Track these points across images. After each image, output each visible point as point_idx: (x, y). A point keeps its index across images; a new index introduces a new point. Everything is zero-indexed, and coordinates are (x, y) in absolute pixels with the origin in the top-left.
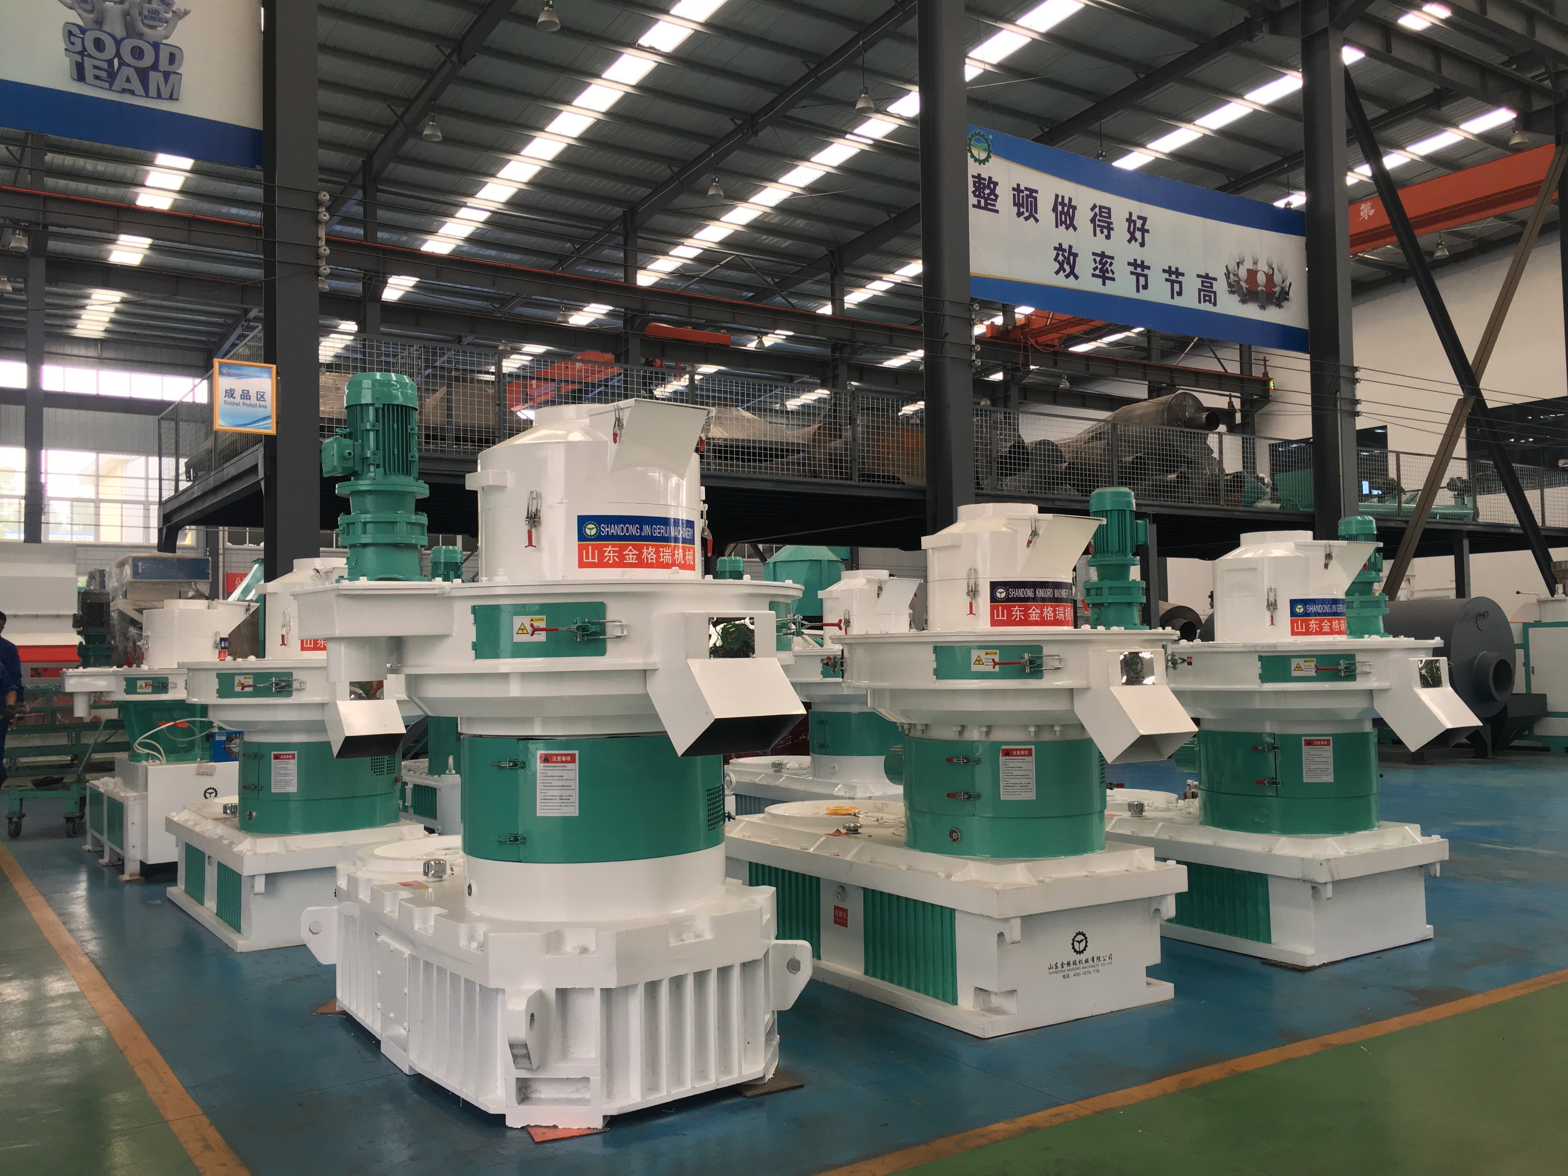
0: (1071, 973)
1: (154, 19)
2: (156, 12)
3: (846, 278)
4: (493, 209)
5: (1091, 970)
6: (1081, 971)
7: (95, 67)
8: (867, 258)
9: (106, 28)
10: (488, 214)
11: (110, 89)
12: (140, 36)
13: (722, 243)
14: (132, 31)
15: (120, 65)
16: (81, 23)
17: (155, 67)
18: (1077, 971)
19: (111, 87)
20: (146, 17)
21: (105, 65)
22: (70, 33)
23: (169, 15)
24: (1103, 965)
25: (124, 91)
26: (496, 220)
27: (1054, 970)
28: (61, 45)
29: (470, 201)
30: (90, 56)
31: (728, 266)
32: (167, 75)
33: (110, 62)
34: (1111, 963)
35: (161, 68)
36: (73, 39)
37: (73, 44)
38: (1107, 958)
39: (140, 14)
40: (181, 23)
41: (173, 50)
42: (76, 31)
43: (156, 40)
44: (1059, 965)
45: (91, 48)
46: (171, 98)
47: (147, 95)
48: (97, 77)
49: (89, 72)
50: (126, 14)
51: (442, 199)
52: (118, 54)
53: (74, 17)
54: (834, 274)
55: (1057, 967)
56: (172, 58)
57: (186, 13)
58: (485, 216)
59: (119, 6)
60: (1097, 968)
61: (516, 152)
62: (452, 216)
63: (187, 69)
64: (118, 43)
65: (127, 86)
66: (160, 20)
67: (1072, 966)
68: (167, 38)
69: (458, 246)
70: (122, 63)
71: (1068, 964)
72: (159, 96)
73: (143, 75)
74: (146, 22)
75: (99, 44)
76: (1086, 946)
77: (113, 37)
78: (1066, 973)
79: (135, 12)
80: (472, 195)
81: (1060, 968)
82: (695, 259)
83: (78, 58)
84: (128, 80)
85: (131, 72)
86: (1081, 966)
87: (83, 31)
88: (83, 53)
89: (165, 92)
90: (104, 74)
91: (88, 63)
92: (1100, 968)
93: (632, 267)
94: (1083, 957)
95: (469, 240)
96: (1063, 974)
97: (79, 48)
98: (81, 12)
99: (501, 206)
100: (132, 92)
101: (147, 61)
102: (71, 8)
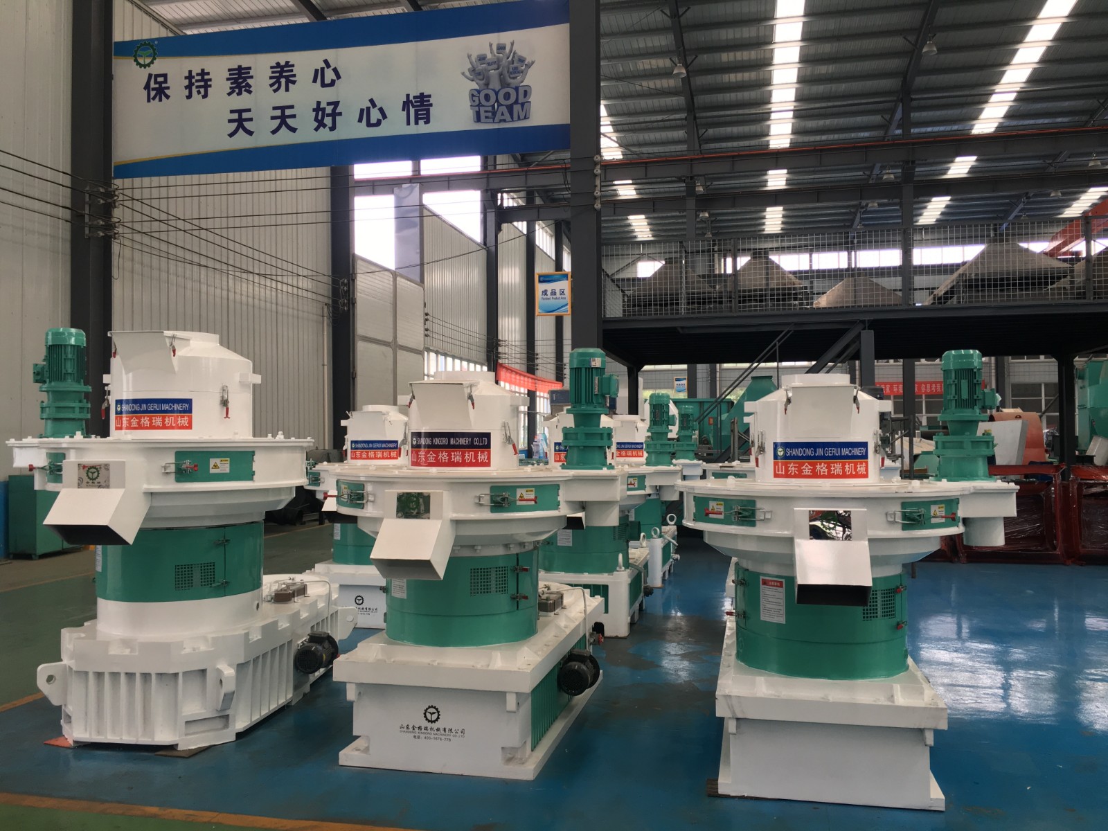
0: (422, 736)
1: (515, 73)
2: (516, 68)
4: (1018, 89)
5: (443, 737)
6: (432, 736)
7: (486, 111)
9: (491, 87)
10: (1015, 95)
11: (494, 122)
12: (508, 85)
14: (504, 84)
15: (498, 106)
16: (478, 88)
17: (516, 102)
18: (428, 736)
19: (494, 119)
20: (511, 73)
21: (490, 109)
22: (473, 95)
23: (523, 68)
24: (455, 736)
25: (501, 121)
26: (1023, 97)
27: (405, 729)
28: (468, 103)
29: (998, 88)
30: (483, 106)
32: (523, 105)
33: (493, 106)
34: (463, 737)
35: (520, 101)
36: (474, 98)
37: (474, 101)
38: (459, 732)
39: (508, 72)
40: (530, 70)
41: (526, 88)
42: (476, 93)
43: (516, 85)
44: (410, 727)
45: (483, 101)
46: (526, 118)
47: (513, 120)
48: (486, 117)
49: (483, 115)
50: (501, 74)
51: (973, 92)
52: (497, 101)
53: (474, 86)
55: (408, 728)
56: (526, 94)
57: (533, 63)
58: (1013, 96)
59: (497, 71)
60: (448, 737)
61: (1020, 41)
62: (986, 102)
63: (533, 99)
64: (497, 93)
65: (502, 118)
66: (519, 72)
67: (423, 730)
68: (522, 82)
69: (1000, 123)
70: (500, 105)
71: (420, 728)
72: (519, 119)
73: (510, 109)
74: (512, 76)
75: (487, 97)
76: (438, 718)
77: (494, 90)
78: (417, 735)
79: (505, 72)
80: (997, 83)
81: (411, 729)
83: (477, 109)
84: (503, 114)
85: (503, 109)
86: (432, 732)
87: (479, 92)
88: (479, 105)
89: (522, 117)
90: (490, 114)
91: (482, 109)
92: (451, 737)
94: (435, 726)
95: (1008, 116)
96: (414, 734)
97: (477, 103)
98: (478, 81)
99: (1023, 85)
100: (504, 121)
101: (513, 99)
102: (473, 81)
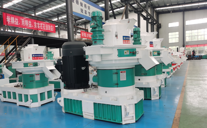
3: (36, 11)
8: (39, 9)
13: (16, 3)
31: (18, 7)
54: (35, 10)
82: (12, 5)
93: (2, 5)
